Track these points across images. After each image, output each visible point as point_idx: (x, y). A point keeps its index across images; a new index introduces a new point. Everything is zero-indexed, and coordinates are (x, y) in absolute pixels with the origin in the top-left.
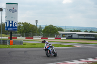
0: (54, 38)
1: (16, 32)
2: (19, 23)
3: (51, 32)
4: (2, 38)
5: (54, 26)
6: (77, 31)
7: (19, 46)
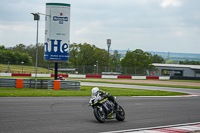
0: (145, 77)
1: (67, 64)
2: (72, 46)
3: (138, 65)
4: (38, 75)
5: (145, 51)
6: (193, 63)
7: (72, 92)
